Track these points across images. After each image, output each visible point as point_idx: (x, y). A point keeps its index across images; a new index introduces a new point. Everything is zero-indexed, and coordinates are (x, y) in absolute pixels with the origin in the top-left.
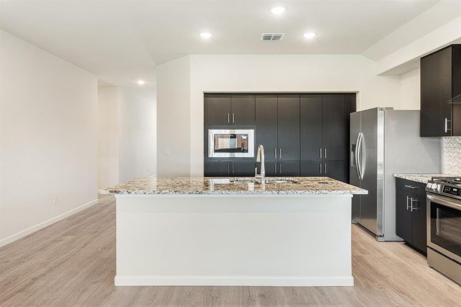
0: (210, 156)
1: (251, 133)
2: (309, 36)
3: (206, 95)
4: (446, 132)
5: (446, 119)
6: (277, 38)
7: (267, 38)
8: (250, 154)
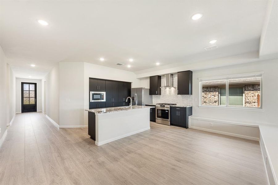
0: (91, 101)
4: (157, 94)
5: (157, 91)
8: (104, 100)
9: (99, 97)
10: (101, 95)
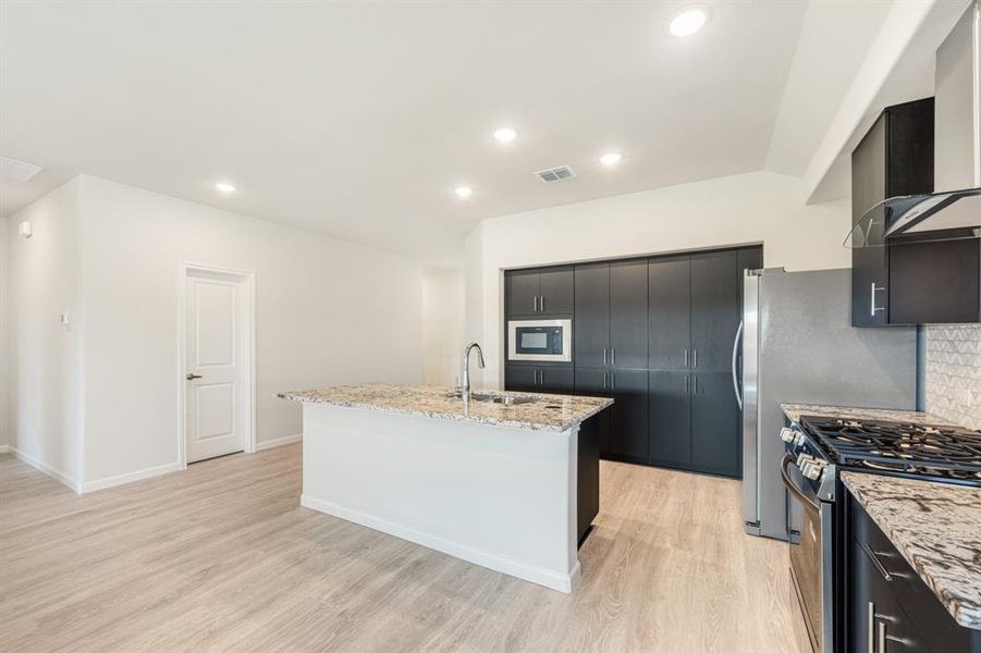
0: (510, 358)
1: (565, 325)
2: (610, 159)
3: (508, 273)
4: (873, 314)
5: (873, 285)
6: (563, 174)
7: (548, 177)
8: (566, 356)
9: (541, 341)
10: (553, 334)
